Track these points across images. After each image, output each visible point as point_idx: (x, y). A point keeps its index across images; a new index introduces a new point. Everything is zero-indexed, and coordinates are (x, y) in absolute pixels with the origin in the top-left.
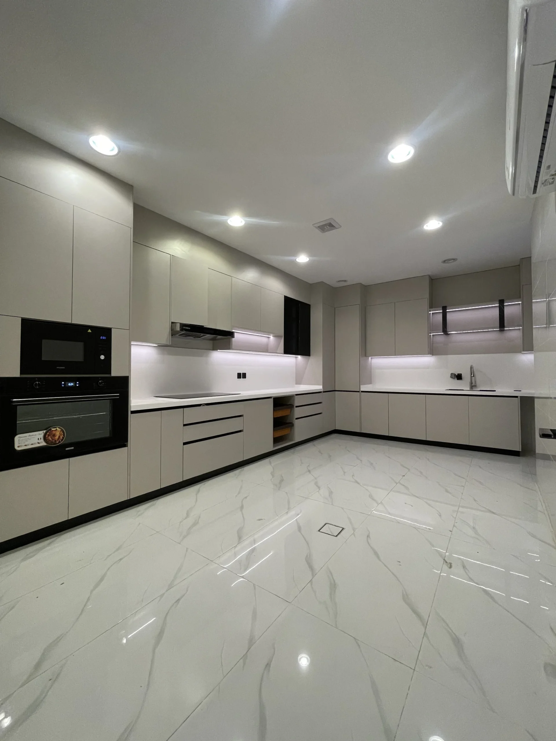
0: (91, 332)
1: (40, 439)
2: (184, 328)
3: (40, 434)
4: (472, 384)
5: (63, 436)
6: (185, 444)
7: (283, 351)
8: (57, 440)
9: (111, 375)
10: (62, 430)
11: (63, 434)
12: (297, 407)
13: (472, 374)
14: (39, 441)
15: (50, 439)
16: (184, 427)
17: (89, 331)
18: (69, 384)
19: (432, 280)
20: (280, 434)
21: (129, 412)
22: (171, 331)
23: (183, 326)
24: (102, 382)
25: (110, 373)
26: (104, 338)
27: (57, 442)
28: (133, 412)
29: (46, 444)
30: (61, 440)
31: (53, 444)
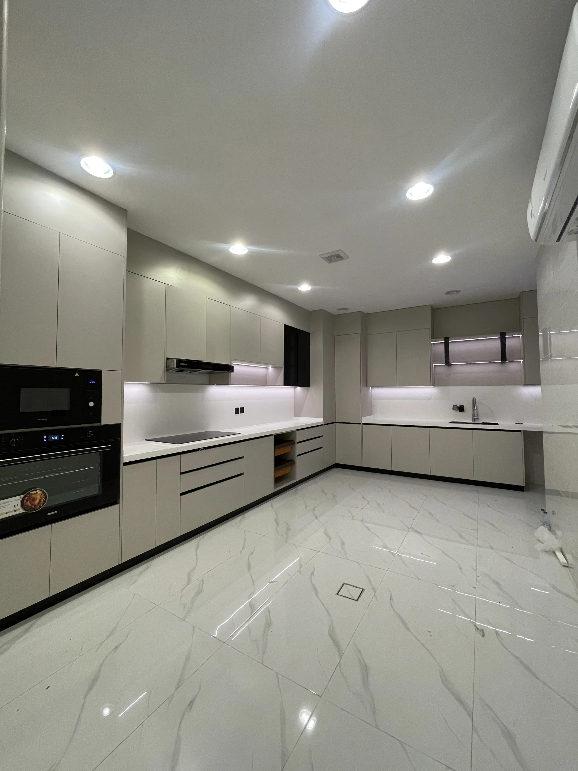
0: (78, 376)
1: (16, 506)
2: (181, 364)
3: (17, 500)
4: (474, 416)
5: (44, 499)
6: (182, 494)
7: (283, 384)
8: (37, 505)
9: (101, 424)
10: (43, 492)
11: (44, 497)
12: (298, 443)
13: (475, 407)
14: (15, 509)
15: (29, 504)
16: (182, 475)
17: (77, 375)
18: (53, 438)
19: (433, 309)
20: (281, 473)
21: (122, 464)
22: (167, 367)
23: (179, 361)
24: (91, 433)
25: (100, 422)
26: (94, 382)
27: (37, 507)
28: (125, 464)
29: (24, 511)
30: (42, 504)
31: (32, 510)
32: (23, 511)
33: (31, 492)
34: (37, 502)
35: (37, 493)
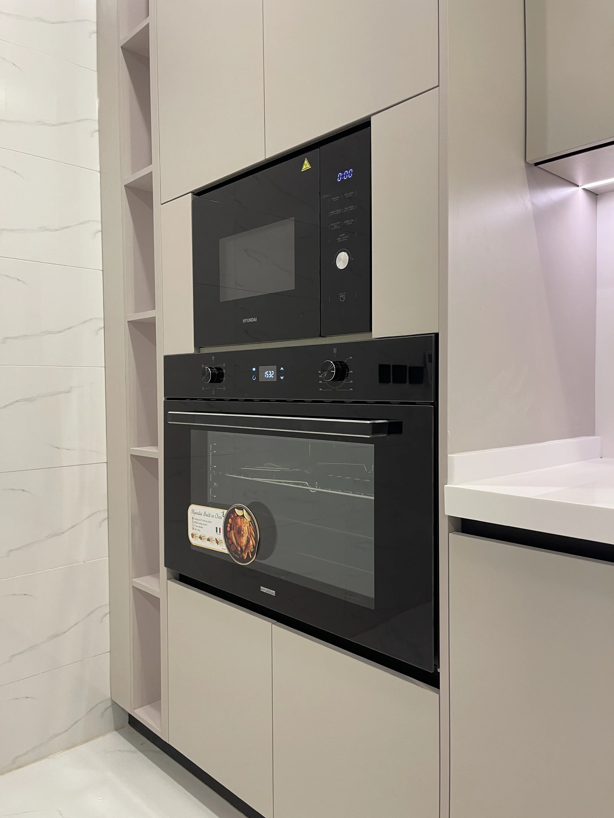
1: (218, 530)
3: (219, 518)
5: (254, 542)
8: (244, 548)
10: (253, 523)
11: (254, 534)
14: (218, 537)
15: (234, 539)
18: (267, 374)
21: (443, 523)
25: (369, 327)
27: (246, 556)
29: (228, 553)
30: (251, 552)
31: (238, 557)
32: (226, 551)
33: (236, 509)
34: (244, 540)
35: (243, 516)
